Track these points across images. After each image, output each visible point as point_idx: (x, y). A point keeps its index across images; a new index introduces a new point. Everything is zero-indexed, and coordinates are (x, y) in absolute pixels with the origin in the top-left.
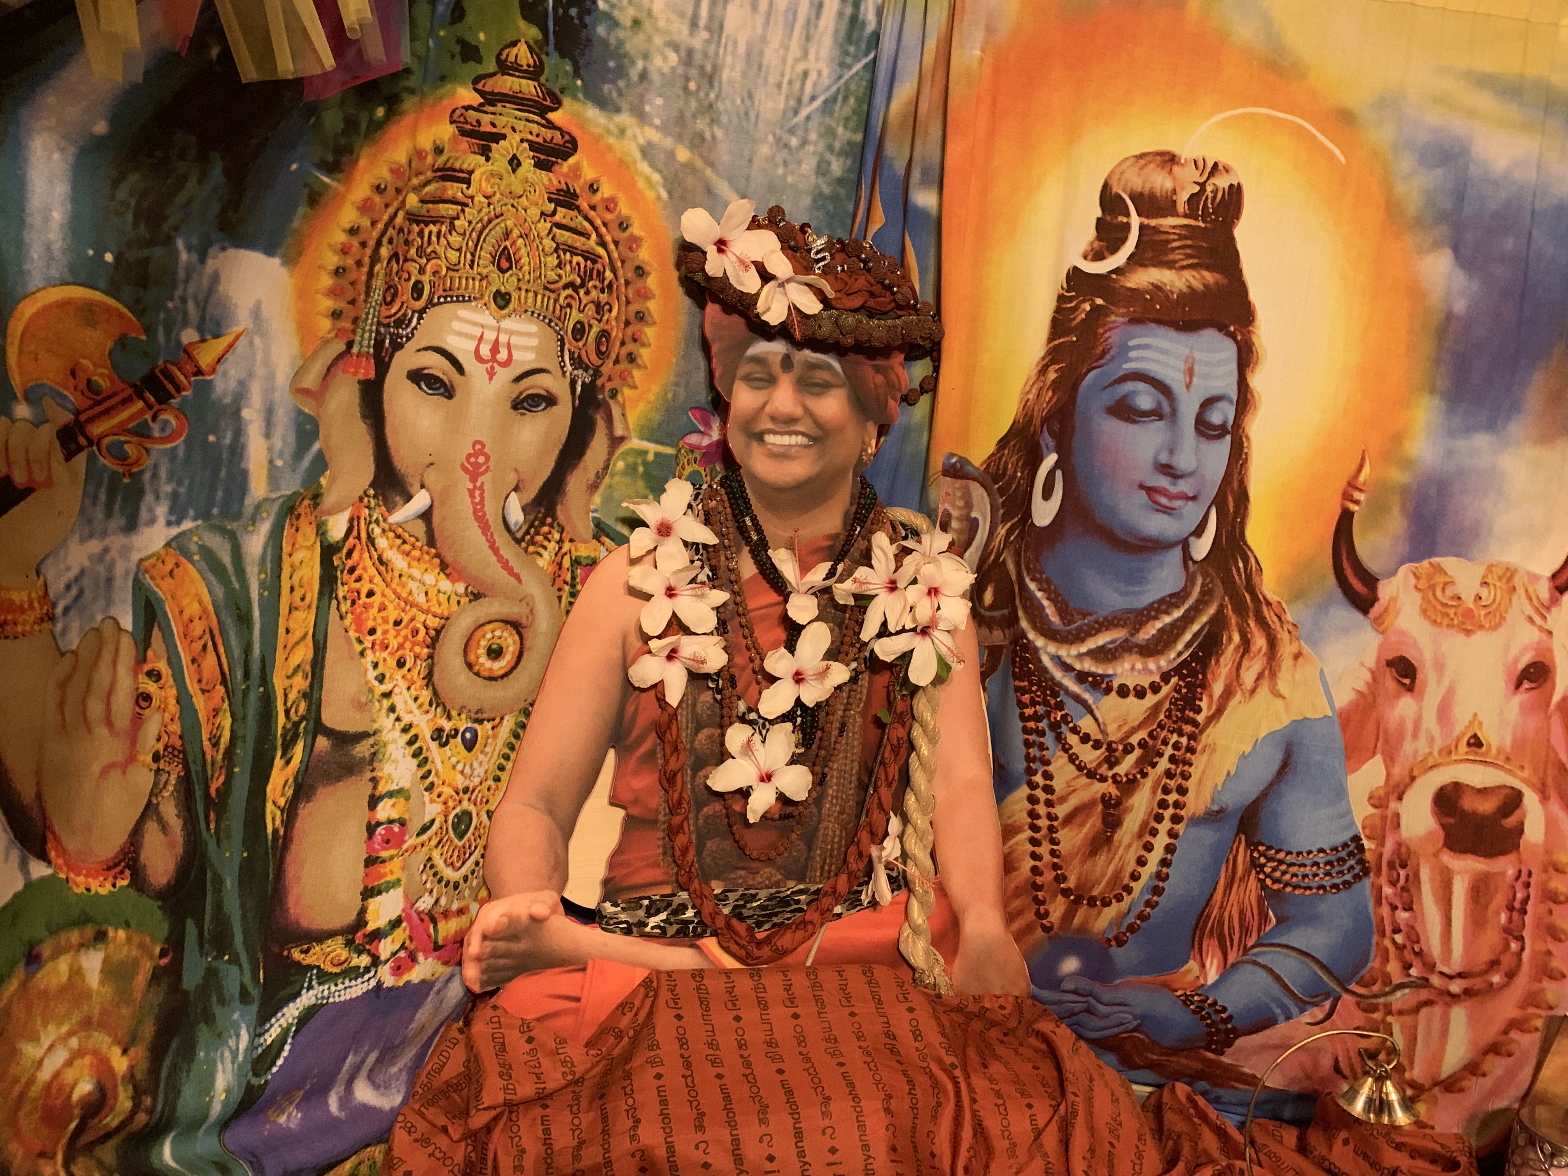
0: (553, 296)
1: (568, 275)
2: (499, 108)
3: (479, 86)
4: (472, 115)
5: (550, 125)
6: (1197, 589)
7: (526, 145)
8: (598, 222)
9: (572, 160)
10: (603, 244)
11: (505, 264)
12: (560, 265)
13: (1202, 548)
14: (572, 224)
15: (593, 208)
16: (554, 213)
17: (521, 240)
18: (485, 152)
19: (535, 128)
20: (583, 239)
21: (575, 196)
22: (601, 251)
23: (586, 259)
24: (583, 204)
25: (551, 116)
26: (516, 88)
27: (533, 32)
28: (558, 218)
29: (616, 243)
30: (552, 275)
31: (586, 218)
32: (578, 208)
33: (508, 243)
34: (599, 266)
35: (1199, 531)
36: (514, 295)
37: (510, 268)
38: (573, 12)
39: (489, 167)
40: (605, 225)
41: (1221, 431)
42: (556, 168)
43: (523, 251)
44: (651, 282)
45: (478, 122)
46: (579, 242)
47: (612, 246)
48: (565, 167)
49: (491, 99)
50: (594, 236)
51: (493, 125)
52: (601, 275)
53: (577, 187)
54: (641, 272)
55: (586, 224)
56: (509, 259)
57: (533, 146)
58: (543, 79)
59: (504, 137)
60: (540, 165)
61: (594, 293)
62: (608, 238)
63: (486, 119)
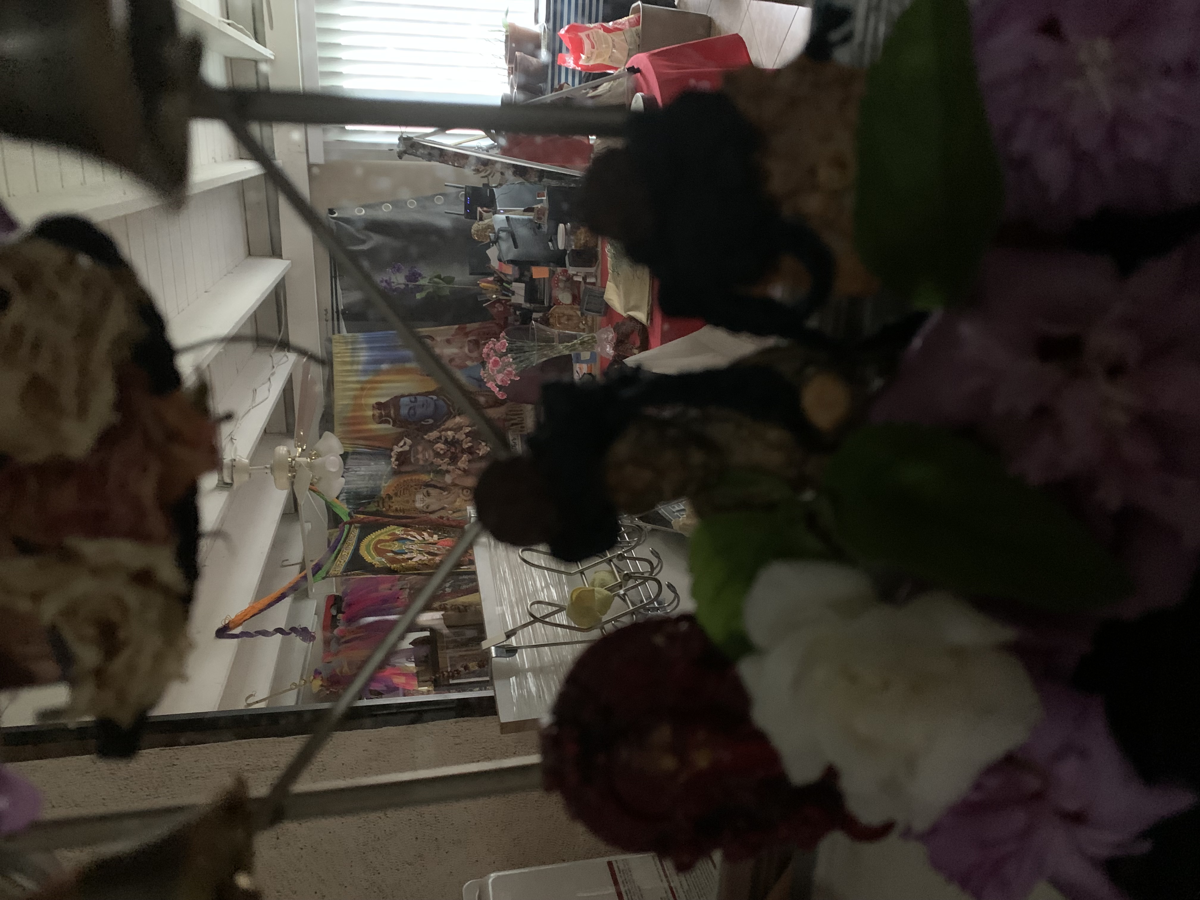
6: (443, 397)
13: (435, 397)
35: (432, 398)
41: (415, 398)
43: (406, 499)
48: (391, 495)
55: (399, 490)
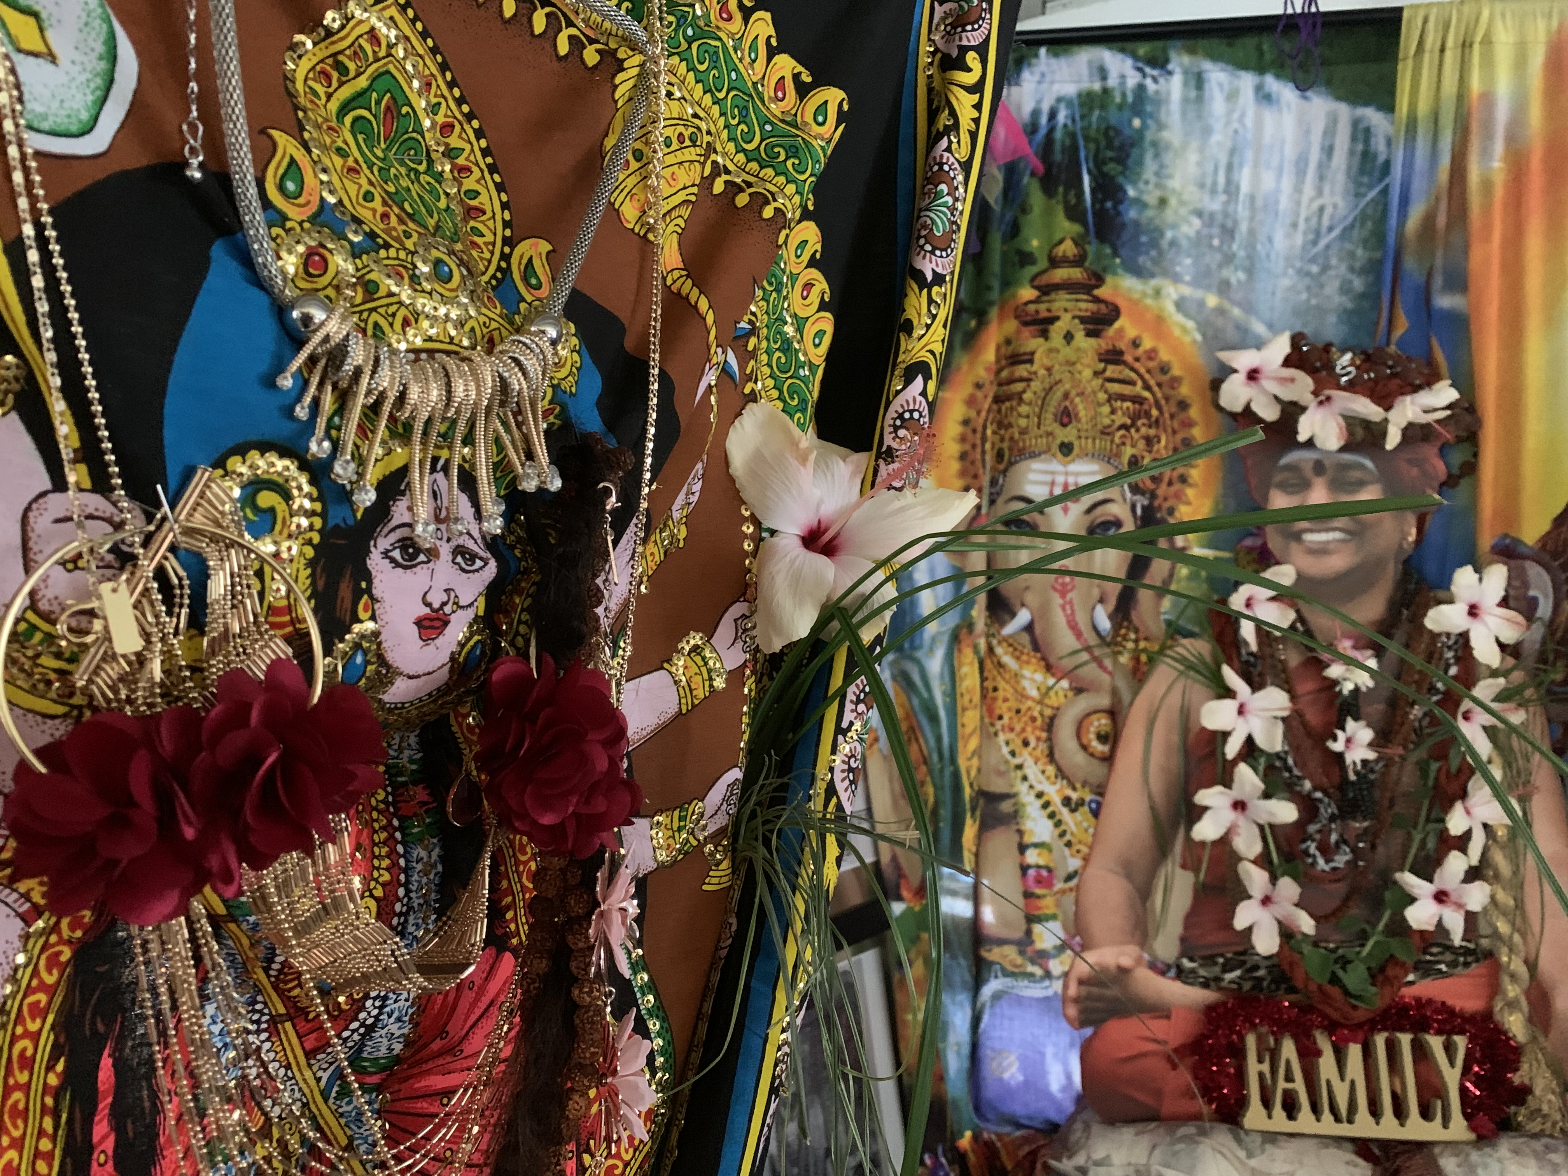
0: (1109, 438)
1: (1120, 419)
2: (1053, 296)
3: (1036, 283)
4: (1032, 307)
5: (1097, 300)
7: (1077, 321)
8: (1142, 370)
9: (1117, 325)
10: (1147, 387)
11: (1066, 420)
12: (1113, 412)
14: (1121, 377)
15: (1137, 360)
16: (1104, 370)
17: (1077, 400)
18: (1044, 334)
19: (1083, 305)
20: (1130, 387)
21: (1121, 353)
22: (1146, 394)
23: (1134, 402)
24: (1128, 358)
25: (1096, 292)
26: (1065, 276)
27: (1076, 228)
28: (1108, 374)
29: (1159, 385)
30: (1107, 421)
31: (1133, 369)
32: (1125, 363)
33: (1067, 403)
34: (1146, 407)
36: (1076, 443)
37: (1070, 422)
38: (1109, 205)
39: (1048, 345)
40: (1149, 371)
42: (1104, 334)
43: (1080, 407)
44: (1194, 413)
45: (1037, 312)
46: (1127, 390)
47: (1156, 389)
48: (1111, 331)
49: (1046, 290)
50: (1140, 383)
51: (1049, 310)
52: (1148, 414)
53: (1122, 345)
54: (1183, 405)
55: (1133, 375)
56: (1069, 415)
57: (1083, 320)
58: (1087, 264)
59: (1057, 318)
60: (1089, 334)
61: (1144, 430)
62: (1152, 382)
63: (1042, 307)
